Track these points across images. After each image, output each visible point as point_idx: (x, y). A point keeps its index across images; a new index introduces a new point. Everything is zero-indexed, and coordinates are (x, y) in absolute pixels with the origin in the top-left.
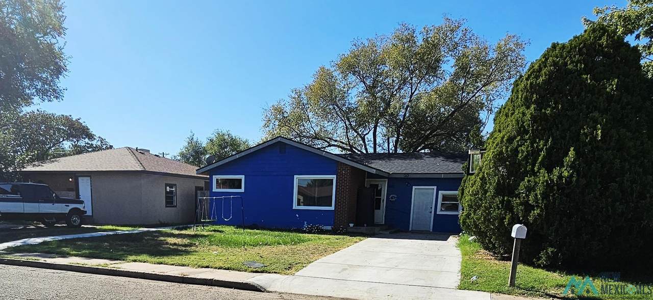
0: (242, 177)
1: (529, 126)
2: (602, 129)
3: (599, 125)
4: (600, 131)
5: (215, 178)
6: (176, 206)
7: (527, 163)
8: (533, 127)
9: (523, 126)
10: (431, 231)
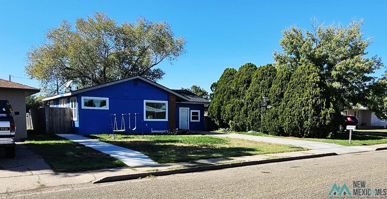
0: (107, 99)
5: (83, 98)
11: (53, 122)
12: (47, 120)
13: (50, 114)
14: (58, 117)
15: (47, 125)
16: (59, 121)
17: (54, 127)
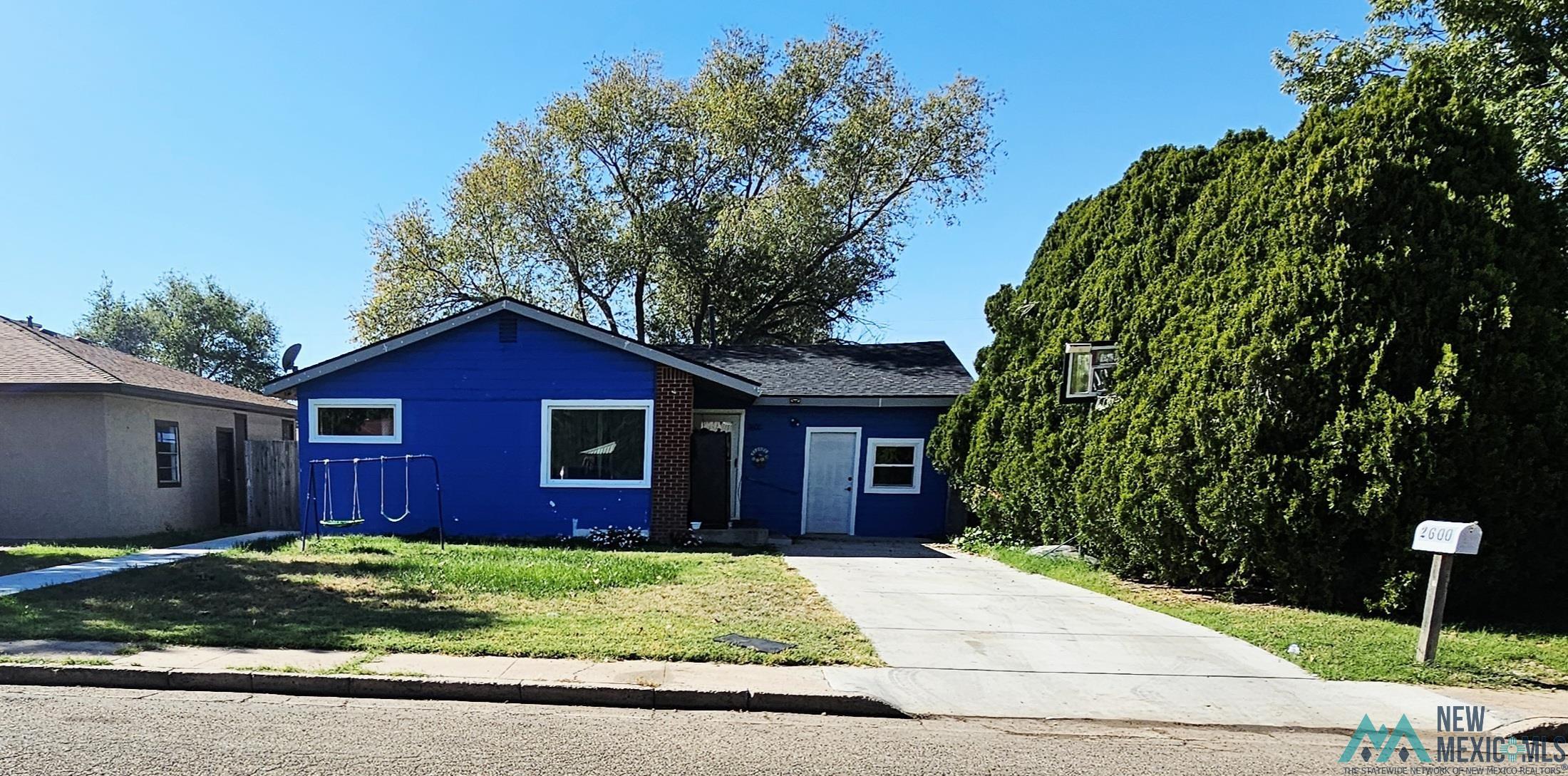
0: (396, 404)
1: (1335, 291)
2: (1511, 304)
3: (1504, 297)
4: (1507, 309)
5: (314, 405)
6: (178, 485)
7: (1334, 379)
8: (1347, 294)
9: (1317, 291)
10: (852, 533)
11: (266, 490)
12: (249, 484)
13: (258, 464)
14: (280, 474)
15: (248, 497)
16: (284, 486)
17: (271, 506)
